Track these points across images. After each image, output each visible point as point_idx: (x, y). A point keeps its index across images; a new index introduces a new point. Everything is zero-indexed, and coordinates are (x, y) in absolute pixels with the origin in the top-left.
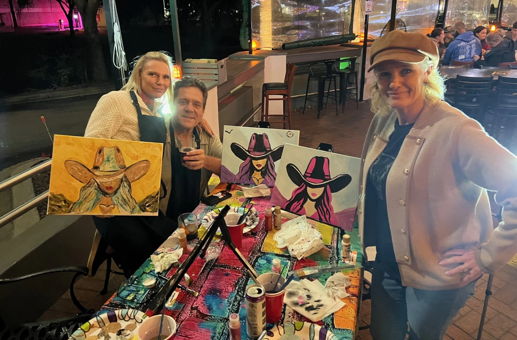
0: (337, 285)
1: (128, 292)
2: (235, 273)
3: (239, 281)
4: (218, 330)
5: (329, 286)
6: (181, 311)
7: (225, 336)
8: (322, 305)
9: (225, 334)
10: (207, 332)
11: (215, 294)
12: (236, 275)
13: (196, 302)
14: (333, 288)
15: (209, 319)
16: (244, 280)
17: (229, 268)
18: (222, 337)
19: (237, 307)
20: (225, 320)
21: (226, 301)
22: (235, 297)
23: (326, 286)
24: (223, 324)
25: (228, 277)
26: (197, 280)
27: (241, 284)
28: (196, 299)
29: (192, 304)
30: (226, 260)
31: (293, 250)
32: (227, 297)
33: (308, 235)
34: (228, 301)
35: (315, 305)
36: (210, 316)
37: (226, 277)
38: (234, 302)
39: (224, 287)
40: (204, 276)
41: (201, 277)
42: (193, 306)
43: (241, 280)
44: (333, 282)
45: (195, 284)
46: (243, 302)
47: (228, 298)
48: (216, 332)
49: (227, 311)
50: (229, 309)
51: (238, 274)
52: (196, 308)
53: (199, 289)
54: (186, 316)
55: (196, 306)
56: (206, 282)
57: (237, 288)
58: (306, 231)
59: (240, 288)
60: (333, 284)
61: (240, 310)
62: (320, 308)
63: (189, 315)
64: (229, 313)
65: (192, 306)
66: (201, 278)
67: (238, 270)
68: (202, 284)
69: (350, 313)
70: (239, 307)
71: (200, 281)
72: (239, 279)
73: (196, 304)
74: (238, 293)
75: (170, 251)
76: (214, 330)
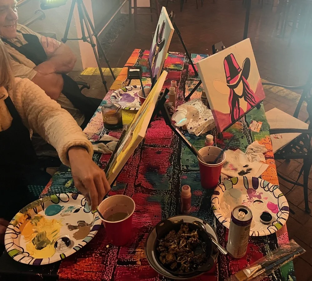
0: (255, 152)
1: (64, 180)
2: (166, 151)
3: (172, 157)
4: (166, 202)
5: (249, 153)
6: (126, 190)
7: (174, 205)
8: (250, 169)
9: (174, 204)
10: (156, 204)
11: (154, 171)
12: (167, 152)
13: (137, 180)
14: (252, 154)
15: (155, 193)
16: (176, 155)
17: (158, 147)
18: (171, 207)
19: (177, 179)
20: (169, 192)
21: (166, 176)
22: (173, 171)
23: (246, 153)
24: (169, 195)
25: (160, 155)
26: (132, 161)
27: (175, 160)
28: (136, 178)
29: (134, 182)
30: (153, 139)
31: (191, 128)
32: (165, 172)
33: (204, 114)
34: (167, 175)
35: (245, 169)
36: (154, 190)
37: (159, 155)
38: (173, 175)
39: (160, 163)
40: (138, 156)
41: (135, 157)
42: (136, 184)
43: (174, 155)
44: (252, 149)
45: (132, 165)
46: (181, 174)
47: (167, 173)
48: (165, 203)
49: (170, 184)
50: (170, 182)
51: (169, 151)
52: (139, 185)
53: (137, 169)
54: (132, 193)
55: (138, 183)
56: (141, 161)
57: (172, 163)
58: (202, 111)
59: (175, 162)
60: (252, 151)
61: (180, 182)
62: (250, 172)
63: (135, 191)
64: (171, 185)
65: (134, 184)
66: (135, 159)
67: (168, 147)
68: (138, 164)
69: (273, 172)
70: (179, 179)
71: (135, 161)
72: (171, 156)
73: (138, 182)
74: (174, 168)
75: (94, 137)
76: (162, 202)
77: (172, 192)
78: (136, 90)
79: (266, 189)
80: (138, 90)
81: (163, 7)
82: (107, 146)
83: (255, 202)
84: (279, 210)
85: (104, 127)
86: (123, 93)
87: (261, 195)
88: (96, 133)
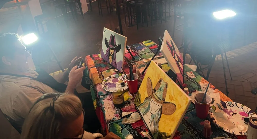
23: (203, 91)
44: (204, 88)
62: (214, 100)
75: (116, 116)
76: (191, 137)
77: (189, 128)
78: (111, 78)
79: (232, 106)
80: (112, 78)
81: (104, 28)
82: (132, 118)
83: (233, 115)
84: (248, 114)
85: (115, 108)
86: (106, 83)
87: (232, 110)
88: (114, 113)
